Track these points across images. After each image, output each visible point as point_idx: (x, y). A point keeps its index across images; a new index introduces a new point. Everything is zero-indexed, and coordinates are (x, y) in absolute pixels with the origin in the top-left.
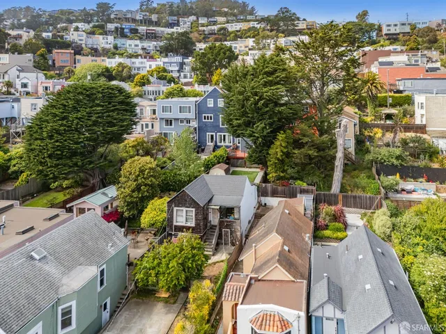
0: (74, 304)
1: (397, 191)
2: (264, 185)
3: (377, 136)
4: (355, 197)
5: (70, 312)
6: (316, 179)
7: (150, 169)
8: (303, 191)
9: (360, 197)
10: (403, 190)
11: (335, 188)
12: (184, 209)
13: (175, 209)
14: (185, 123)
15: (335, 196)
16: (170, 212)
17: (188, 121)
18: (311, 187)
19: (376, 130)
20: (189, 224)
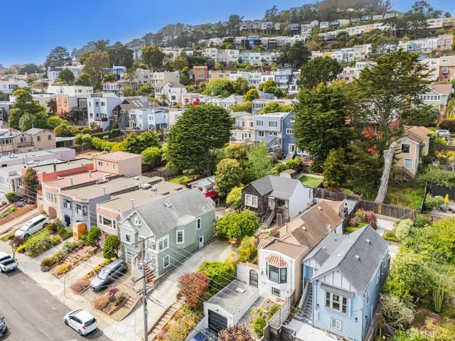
0: (183, 231)
1: (442, 210)
2: (319, 189)
3: (450, 159)
4: (393, 208)
5: (181, 235)
6: (363, 190)
7: (234, 167)
8: (349, 198)
9: (397, 209)
10: (450, 210)
11: (380, 199)
12: (252, 196)
13: (246, 195)
14: (273, 135)
15: (376, 205)
16: (243, 196)
17: (276, 133)
18: (356, 195)
19: (450, 152)
20: (254, 206)
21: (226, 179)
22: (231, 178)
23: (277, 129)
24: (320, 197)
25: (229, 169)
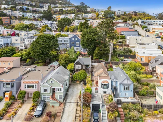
0: (67, 82)
1: (123, 61)
2: (92, 60)
3: (117, 47)
4: (114, 62)
6: (105, 59)
7: (68, 57)
8: (102, 61)
9: (115, 62)
10: (124, 60)
11: (109, 60)
12: (78, 65)
13: (76, 66)
14: (66, 45)
15: (110, 62)
17: (67, 44)
18: (104, 60)
19: (117, 46)
20: (79, 69)
21: (65, 61)
22: (67, 61)
23: (68, 42)
24: (93, 63)
25: (66, 57)
